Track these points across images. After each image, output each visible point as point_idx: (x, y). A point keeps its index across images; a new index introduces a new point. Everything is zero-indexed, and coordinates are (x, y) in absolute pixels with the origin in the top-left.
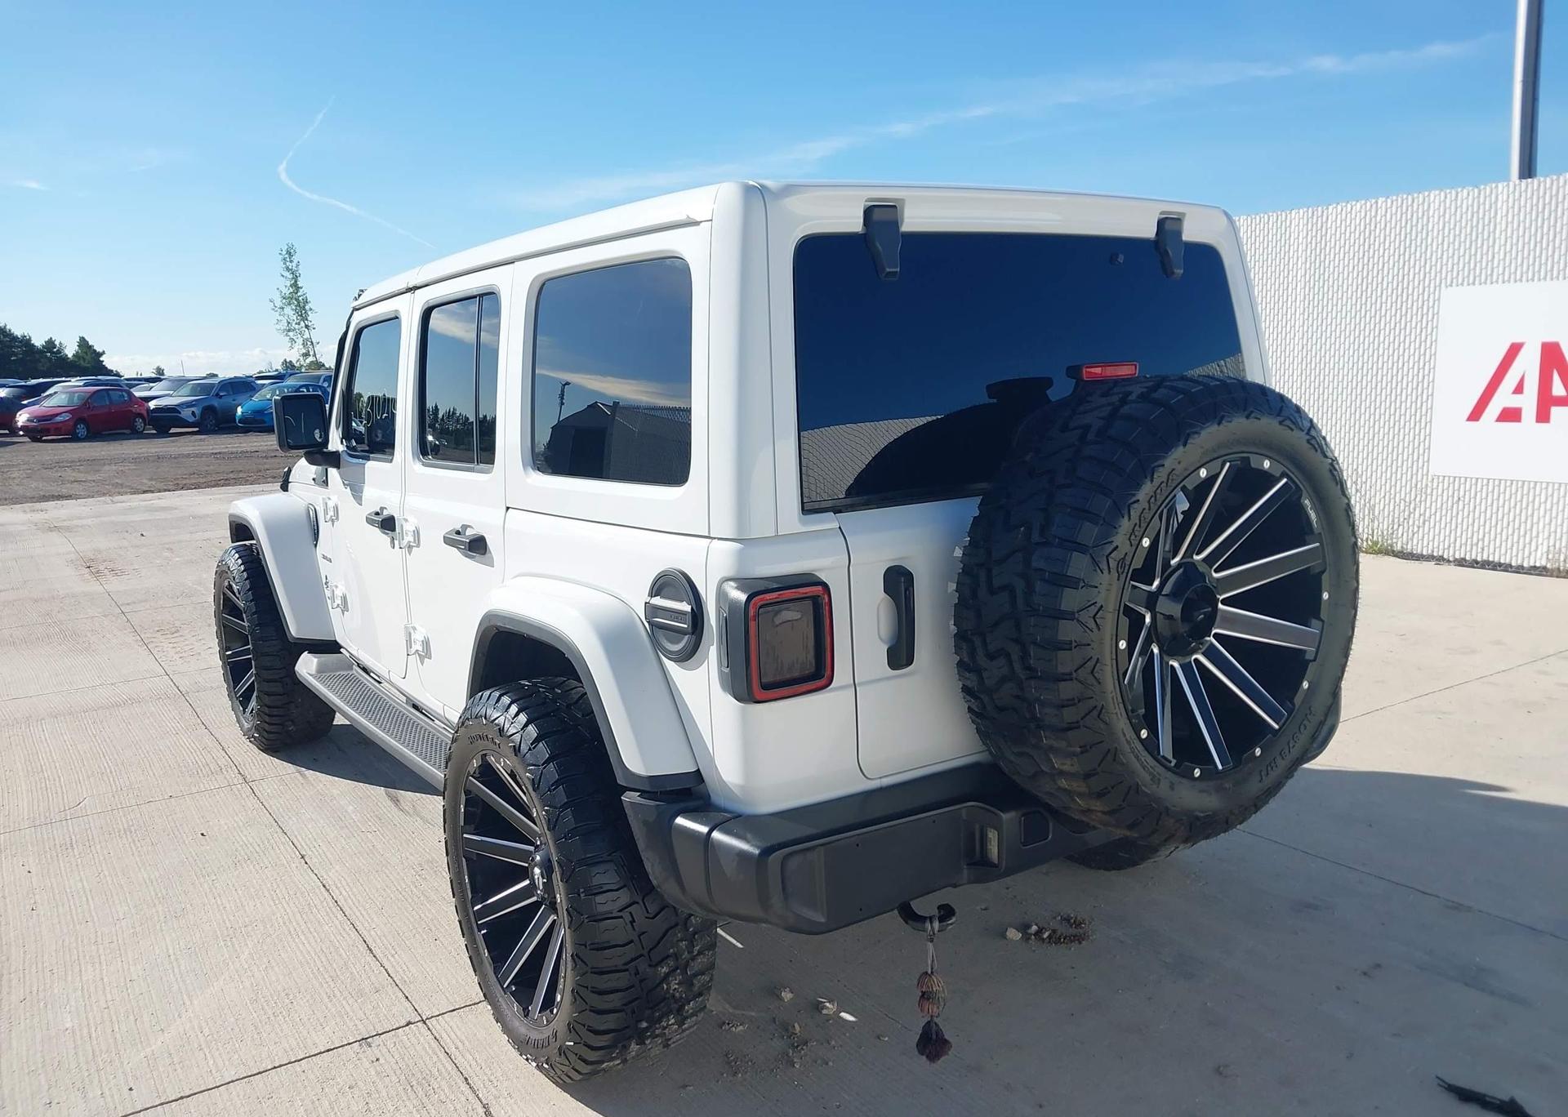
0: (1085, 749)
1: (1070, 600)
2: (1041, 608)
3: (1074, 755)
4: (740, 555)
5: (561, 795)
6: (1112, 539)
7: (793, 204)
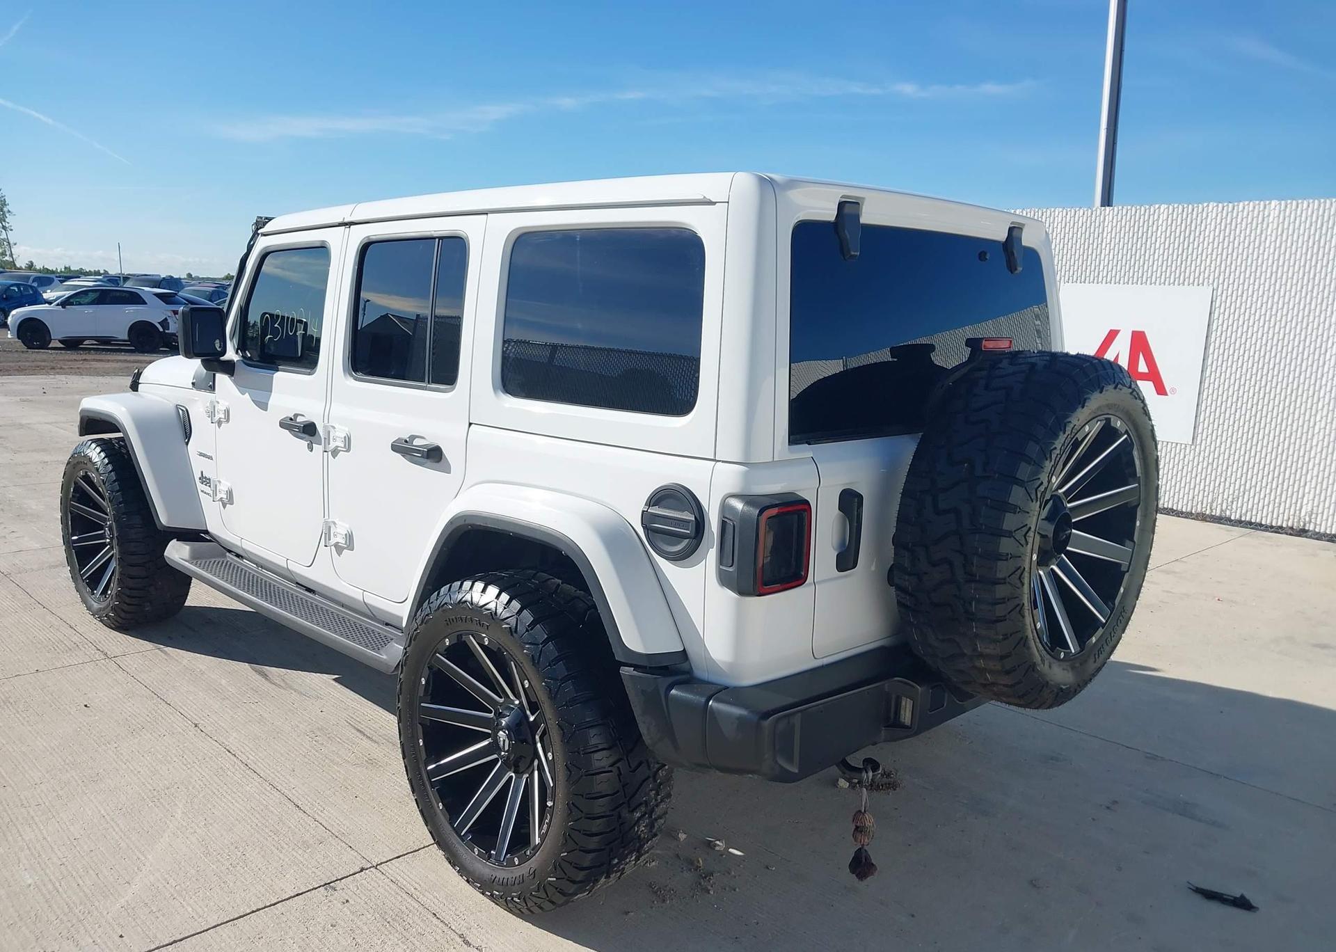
0: (1006, 637)
1: (1010, 521)
2: (984, 527)
3: (998, 641)
4: (746, 475)
5: (561, 670)
6: (1039, 476)
7: (796, 196)
